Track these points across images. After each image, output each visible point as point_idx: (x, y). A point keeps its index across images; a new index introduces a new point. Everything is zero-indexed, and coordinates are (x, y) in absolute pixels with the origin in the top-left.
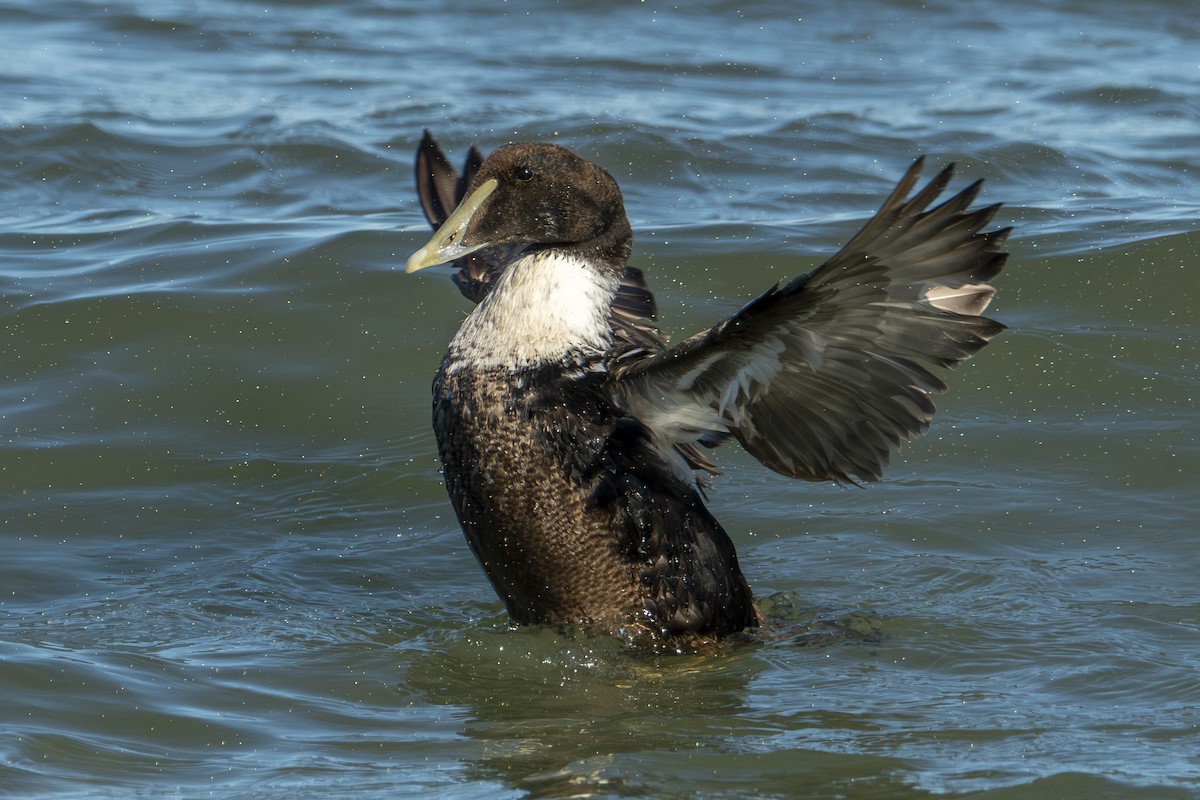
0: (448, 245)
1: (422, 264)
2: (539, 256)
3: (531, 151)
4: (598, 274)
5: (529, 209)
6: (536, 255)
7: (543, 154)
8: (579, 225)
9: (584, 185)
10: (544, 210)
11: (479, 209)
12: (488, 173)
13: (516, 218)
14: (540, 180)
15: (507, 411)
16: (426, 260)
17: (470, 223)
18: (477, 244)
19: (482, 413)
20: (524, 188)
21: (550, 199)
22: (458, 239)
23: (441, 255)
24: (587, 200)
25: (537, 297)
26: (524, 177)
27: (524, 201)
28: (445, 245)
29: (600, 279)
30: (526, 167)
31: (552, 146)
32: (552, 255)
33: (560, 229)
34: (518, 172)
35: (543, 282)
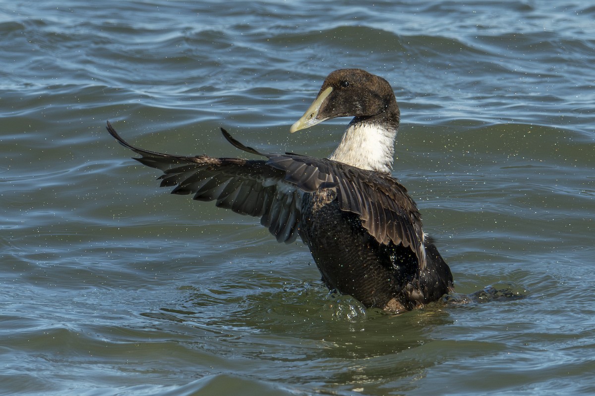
0: (310, 119)
1: (298, 128)
2: (356, 126)
3: (348, 73)
4: (386, 130)
5: (348, 101)
6: (355, 126)
7: (354, 75)
8: (373, 108)
9: (374, 88)
10: (355, 101)
11: (324, 102)
12: (328, 84)
13: (342, 105)
14: (353, 87)
15: (328, 195)
16: (300, 127)
17: (320, 108)
18: (324, 118)
19: (317, 195)
20: (345, 91)
21: (357, 95)
22: (315, 116)
23: (307, 124)
24: (376, 96)
25: (355, 145)
26: (345, 86)
27: (346, 97)
28: (309, 119)
29: (387, 133)
30: (346, 81)
31: (358, 70)
32: (363, 125)
33: (364, 110)
34: (342, 83)
35: (358, 139)
